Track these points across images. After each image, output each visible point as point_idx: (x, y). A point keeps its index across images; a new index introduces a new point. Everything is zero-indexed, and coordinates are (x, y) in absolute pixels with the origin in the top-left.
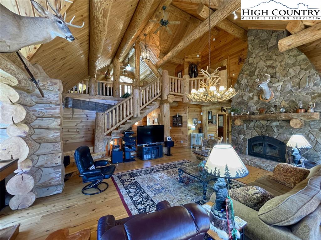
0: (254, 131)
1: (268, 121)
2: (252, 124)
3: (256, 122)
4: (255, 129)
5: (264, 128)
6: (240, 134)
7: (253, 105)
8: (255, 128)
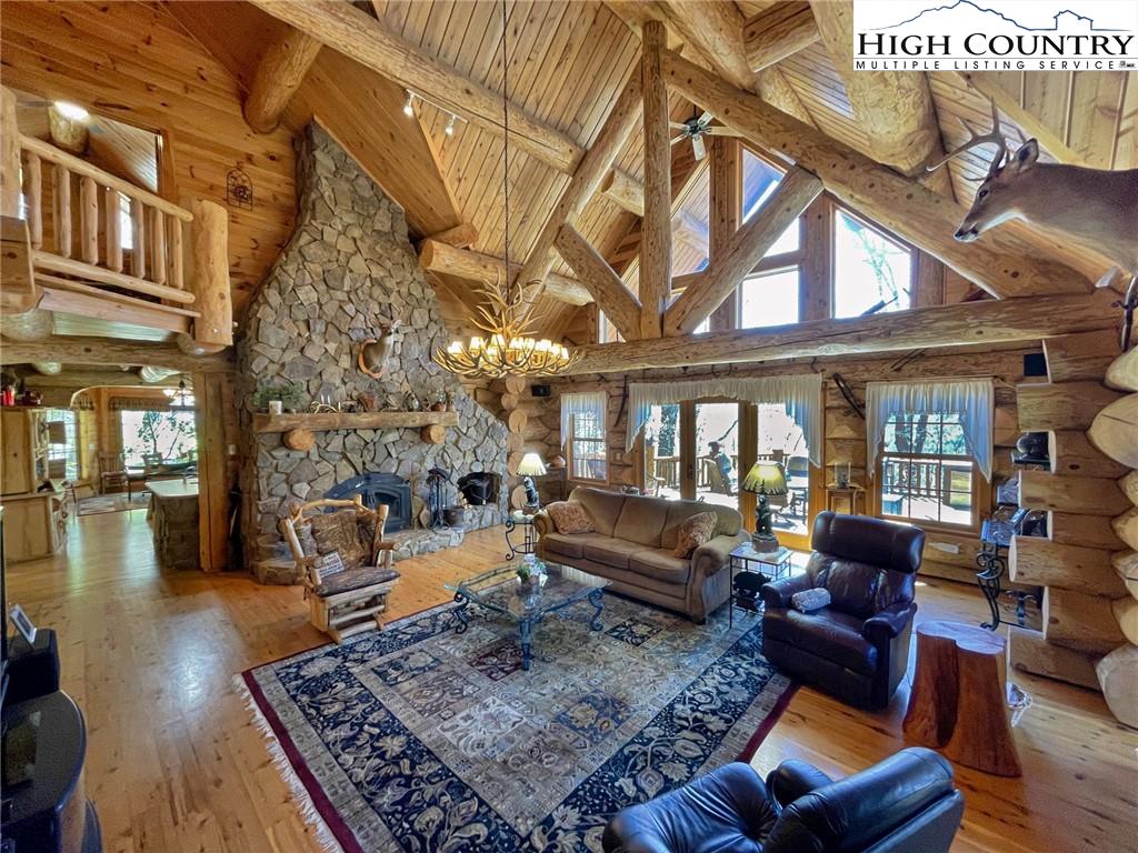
0: (344, 462)
1: (375, 431)
2: (336, 443)
3: (348, 434)
4: (345, 457)
5: (369, 451)
6: (299, 481)
7: (338, 382)
8: (349, 455)
